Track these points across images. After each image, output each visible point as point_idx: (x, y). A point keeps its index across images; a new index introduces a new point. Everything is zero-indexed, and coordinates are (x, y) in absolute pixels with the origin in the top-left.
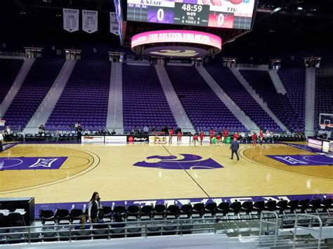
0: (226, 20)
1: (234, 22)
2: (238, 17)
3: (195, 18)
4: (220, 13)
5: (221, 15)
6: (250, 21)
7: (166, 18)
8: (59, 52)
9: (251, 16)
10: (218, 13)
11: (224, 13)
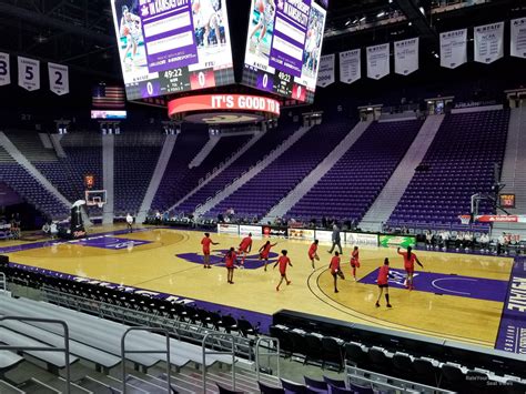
0: (207, 78)
1: (216, 78)
2: (218, 71)
3: (178, 83)
4: (199, 71)
5: (201, 73)
6: (232, 72)
7: (154, 90)
8: (296, 119)
9: (231, 65)
10: (198, 72)
11: (203, 71)
